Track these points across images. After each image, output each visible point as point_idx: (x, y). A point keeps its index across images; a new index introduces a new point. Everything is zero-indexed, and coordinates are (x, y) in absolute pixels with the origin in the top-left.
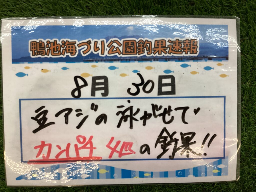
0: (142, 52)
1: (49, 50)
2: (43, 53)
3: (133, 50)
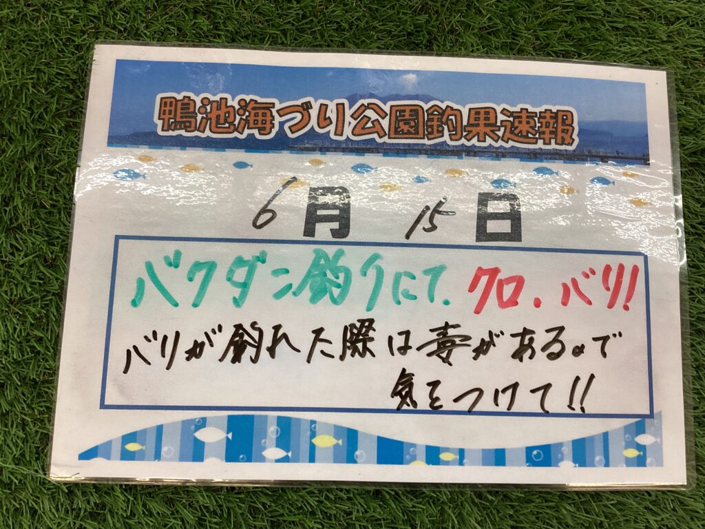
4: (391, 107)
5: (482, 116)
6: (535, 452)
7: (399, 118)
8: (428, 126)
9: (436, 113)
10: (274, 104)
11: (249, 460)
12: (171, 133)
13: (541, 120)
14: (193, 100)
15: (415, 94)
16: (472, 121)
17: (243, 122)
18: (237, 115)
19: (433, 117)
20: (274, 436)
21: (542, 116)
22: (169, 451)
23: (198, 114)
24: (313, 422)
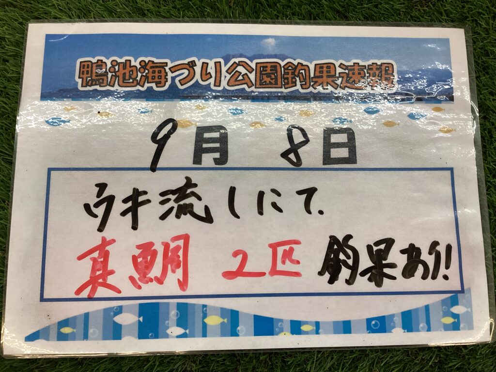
0: (292, 83)
1: (114, 78)
2: (103, 83)
3: (274, 80)
4: (257, 63)
5: (325, 69)
6: (373, 322)
7: (263, 73)
8: (285, 79)
9: (290, 68)
10: (167, 63)
11: (156, 336)
12: (88, 88)
13: (369, 71)
14: (105, 62)
15: (274, 54)
16: (318, 74)
17: (143, 77)
18: (139, 73)
19: (288, 71)
20: (176, 318)
21: (370, 68)
22: (94, 333)
23: (109, 73)
24: (204, 306)
